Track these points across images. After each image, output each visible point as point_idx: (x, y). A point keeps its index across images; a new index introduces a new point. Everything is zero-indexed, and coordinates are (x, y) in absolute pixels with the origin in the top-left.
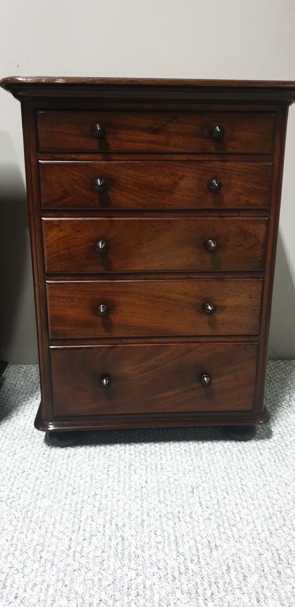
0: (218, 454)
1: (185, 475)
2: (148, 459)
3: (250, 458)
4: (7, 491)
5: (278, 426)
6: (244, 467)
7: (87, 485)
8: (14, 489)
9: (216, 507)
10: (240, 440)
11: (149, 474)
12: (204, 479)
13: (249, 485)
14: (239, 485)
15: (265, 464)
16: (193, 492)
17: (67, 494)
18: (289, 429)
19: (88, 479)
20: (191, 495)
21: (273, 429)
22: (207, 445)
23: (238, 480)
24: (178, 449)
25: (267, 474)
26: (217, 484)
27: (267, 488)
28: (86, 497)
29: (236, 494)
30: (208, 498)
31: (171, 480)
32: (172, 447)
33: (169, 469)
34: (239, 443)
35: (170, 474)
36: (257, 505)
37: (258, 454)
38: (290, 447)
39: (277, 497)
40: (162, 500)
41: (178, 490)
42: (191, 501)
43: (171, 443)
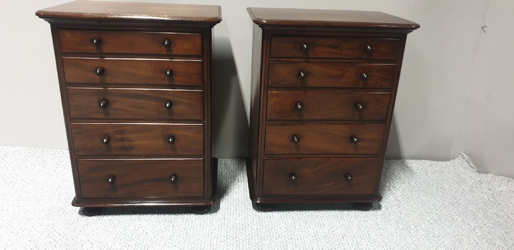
0: (353, 218)
1: (337, 229)
2: (315, 220)
3: (371, 220)
4: (244, 236)
5: (384, 202)
6: (368, 225)
7: (286, 233)
8: (247, 234)
9: (357, 246)
10: (364, 210)
11: (317, 228)
12: (348, 231)
13: (372, 234)
14: (367, 235)
15: (379, 224)
16: (343, 238)
17: (276, 238)
18: (391, 204)
19: (285, 230)
20: (342, 239)
21: (381, 204)
22: (346, 213)
23: (366, 232)
24: (330, 214)
25: (381, 229)
26: (355, 234)
27: (382, 237)
28: (287, 240)
29: (366, 239)
30: (352, 241)
31: (330, 231)
32: (326, 213)
33: (328, 226)
34: (363, 212)
35: (329, 228)
36: (378, 245)
37: (375, 217)
38: (392, 214)
39: (388, 241)
40: (328, 241)
41: (335, 237)
42: (343, 242)
43: (325, 211)
